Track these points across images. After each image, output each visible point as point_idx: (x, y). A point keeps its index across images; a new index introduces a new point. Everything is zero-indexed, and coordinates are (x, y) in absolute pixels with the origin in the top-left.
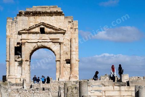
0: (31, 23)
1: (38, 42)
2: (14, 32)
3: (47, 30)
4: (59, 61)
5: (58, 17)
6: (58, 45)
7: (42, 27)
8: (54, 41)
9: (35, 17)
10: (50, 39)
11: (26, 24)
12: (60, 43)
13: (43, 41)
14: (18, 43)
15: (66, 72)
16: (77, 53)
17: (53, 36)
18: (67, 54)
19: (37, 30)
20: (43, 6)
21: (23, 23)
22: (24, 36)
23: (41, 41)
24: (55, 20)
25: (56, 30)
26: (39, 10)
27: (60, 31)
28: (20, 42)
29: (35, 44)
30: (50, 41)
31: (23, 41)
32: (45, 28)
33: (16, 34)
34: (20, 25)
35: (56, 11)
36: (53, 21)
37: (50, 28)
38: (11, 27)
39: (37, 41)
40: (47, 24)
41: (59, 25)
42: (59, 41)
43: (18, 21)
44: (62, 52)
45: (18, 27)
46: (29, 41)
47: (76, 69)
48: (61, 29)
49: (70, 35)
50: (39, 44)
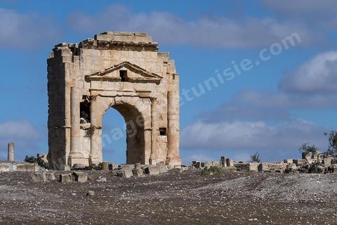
0: (106, 62)
1: (117, 95)
2: (78, 77)
3: (131, 75)
4: (151, 130)
5: (148, 53)
6: (148, 102)
7: (124, 69)
8: (142, 95)
9: (113, 51)
10: (137, 92)
11: (97, 63)
12: (152, 99)
13: (125, 94)
14: (84, 97)
15: (160, 149)
16: (178, 116)
17: (141, 87)
18: (161, 117)
19: (116, 74)
20: (125, 33)
21: (93, 61)
22: (95, 85)
23: (121, 94)
24: (143, 58)
25: (146, 75)
26: (118, 39)
27: (154, 79)
28: (88, 94)
29: (111, 100)
30: (135, 94)
31: (94, 93)
32: (129, 71)
33: (81, 80)
34: (88, 65)
35: (147, 43)
36: (140, 60)
37: (137, 72)
38: (73, 68)
39: (115, 94)
40: (134, 65)
41: (150, 67)
42: (151, 95)
43: (84, 57)
44: (154, 114)
45: (84, 68)
46: (103, 94)
47: (176, 144)
48: (155, 75)
49: (167, 85)
50: (118, 99)
